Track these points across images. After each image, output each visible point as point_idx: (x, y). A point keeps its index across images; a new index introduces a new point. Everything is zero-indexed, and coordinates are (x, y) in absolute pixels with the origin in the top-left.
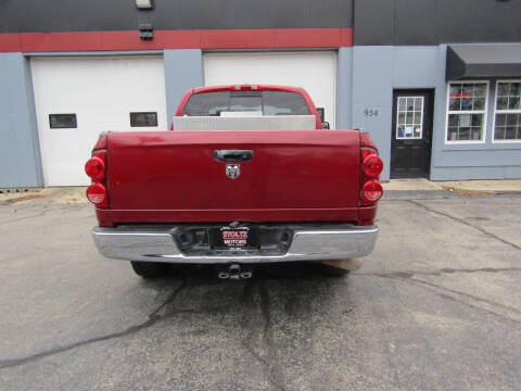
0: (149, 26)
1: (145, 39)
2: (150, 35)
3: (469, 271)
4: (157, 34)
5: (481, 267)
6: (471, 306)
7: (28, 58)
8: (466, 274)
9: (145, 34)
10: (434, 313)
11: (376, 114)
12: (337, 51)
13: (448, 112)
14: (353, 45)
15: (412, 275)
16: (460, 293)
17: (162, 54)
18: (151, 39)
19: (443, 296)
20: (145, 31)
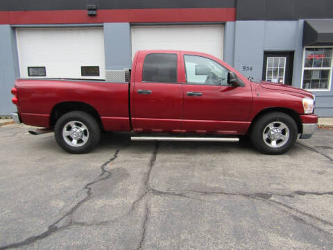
0: (94, 6)
1: (91, 15)
2: (94, 12)
3: (318, 194)
4: (100, 12)
5: (328, 190)
6: (320, 230)
7: (14, 29)
8: (315, 196)
9: (91, 12)
10: (287, 235)
11: (251, 69)
12: (224, 24)
13: (304, 69)
14: (235, 20)
15: (270, 196)
16: (310, 216)
17: (102, 26)
18: (95, 15)
19: (295, 218)
20: (91, 10)
